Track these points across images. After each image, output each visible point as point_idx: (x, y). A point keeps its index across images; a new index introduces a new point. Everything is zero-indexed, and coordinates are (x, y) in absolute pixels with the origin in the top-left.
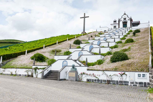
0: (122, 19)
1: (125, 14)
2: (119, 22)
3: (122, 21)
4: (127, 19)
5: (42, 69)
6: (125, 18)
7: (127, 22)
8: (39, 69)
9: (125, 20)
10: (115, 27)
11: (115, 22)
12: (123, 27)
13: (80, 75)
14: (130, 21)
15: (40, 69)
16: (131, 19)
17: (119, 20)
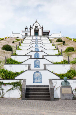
0: (34, 27)
1: (36, 22)
2: (30, 29)
3: (34, 29)
4: (39, 27)
5: (11, 84)
6: (36, 26)
7: (38, 30)
8: (5, 84)
9: (36, 28)
10: (26, 34)
11: (26, 30)
12: (35, 35)
13: (75, 90)
14: (41, 30)
15: (7, 85)
16: (42, 27)
17: (31, 27)
